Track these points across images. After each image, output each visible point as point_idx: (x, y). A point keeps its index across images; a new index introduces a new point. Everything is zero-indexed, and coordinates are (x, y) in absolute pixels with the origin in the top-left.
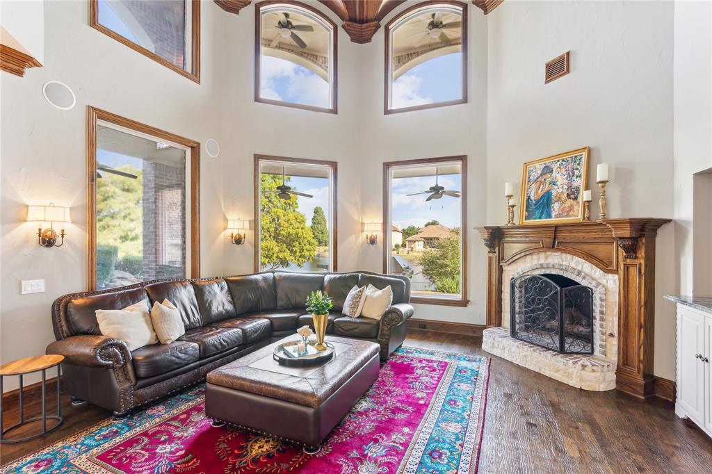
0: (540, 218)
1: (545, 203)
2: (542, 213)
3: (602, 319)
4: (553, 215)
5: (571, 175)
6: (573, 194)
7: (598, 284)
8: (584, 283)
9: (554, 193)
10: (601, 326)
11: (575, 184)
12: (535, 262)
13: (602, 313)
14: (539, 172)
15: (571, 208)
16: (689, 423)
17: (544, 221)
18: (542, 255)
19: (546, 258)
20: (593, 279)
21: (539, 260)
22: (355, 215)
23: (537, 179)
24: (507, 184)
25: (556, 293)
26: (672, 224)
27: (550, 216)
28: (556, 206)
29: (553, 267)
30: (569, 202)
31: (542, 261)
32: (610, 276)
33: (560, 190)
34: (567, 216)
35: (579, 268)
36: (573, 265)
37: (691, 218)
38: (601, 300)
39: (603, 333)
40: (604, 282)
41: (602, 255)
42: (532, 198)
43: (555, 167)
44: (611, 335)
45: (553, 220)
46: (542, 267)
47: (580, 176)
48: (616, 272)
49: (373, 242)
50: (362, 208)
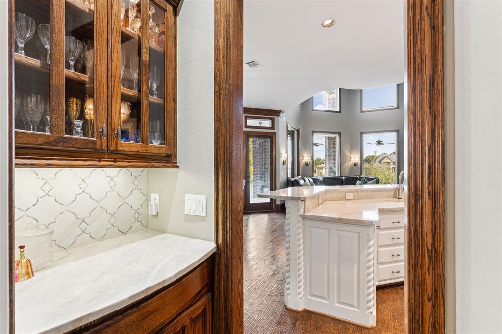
22: (347, 154)
49: (355, 164)
50: (350, 151)
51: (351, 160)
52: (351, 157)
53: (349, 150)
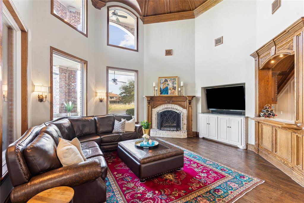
0: (165, 94)
1: (166, 90)
2: (165, 93)
3: (183, 120)
4: (169, 93)
5: (173, 83)
6: (174, 88)
7: (182, 112)
8: (178, 112)
9: (169, 87)
10: (182, 122)
11: (175, 86)
12: (163, 107)
13: (182, 119)
14: (164, 81)
15: (174, 92)
16: (204, 138)
17: (166, 95)
18: (166, 105)
19: (167, 106)
20: (180, 111)
21: (165, 106)
22: (93, 89)
23: (163, 82)
24: (154, 83)
25: (175, 115)
26: (195, 97)
27: (167, 94)
28: (169, 91)
29: (170, 108)
30: (173, 90)
31: (166, 107)
32: (184, 110)
33: (170, 87)
34: (173, 94)
35: (177, 108)
36: (175, 107)
37: (201, 96)
38: (182, 116)
39: (183, 124)
40: (183, 111)
41: (183, 105)
42: (162, 88)
43: (168, 80)
44: (185, 124)
45: (169, 95)
46: (166, 108)
47: (176, 84)
48: (186, 108)
49: (101, 101)
50: (96, 86)
51: (96, 96)
52: (96, 93)
53: (95, 84)
